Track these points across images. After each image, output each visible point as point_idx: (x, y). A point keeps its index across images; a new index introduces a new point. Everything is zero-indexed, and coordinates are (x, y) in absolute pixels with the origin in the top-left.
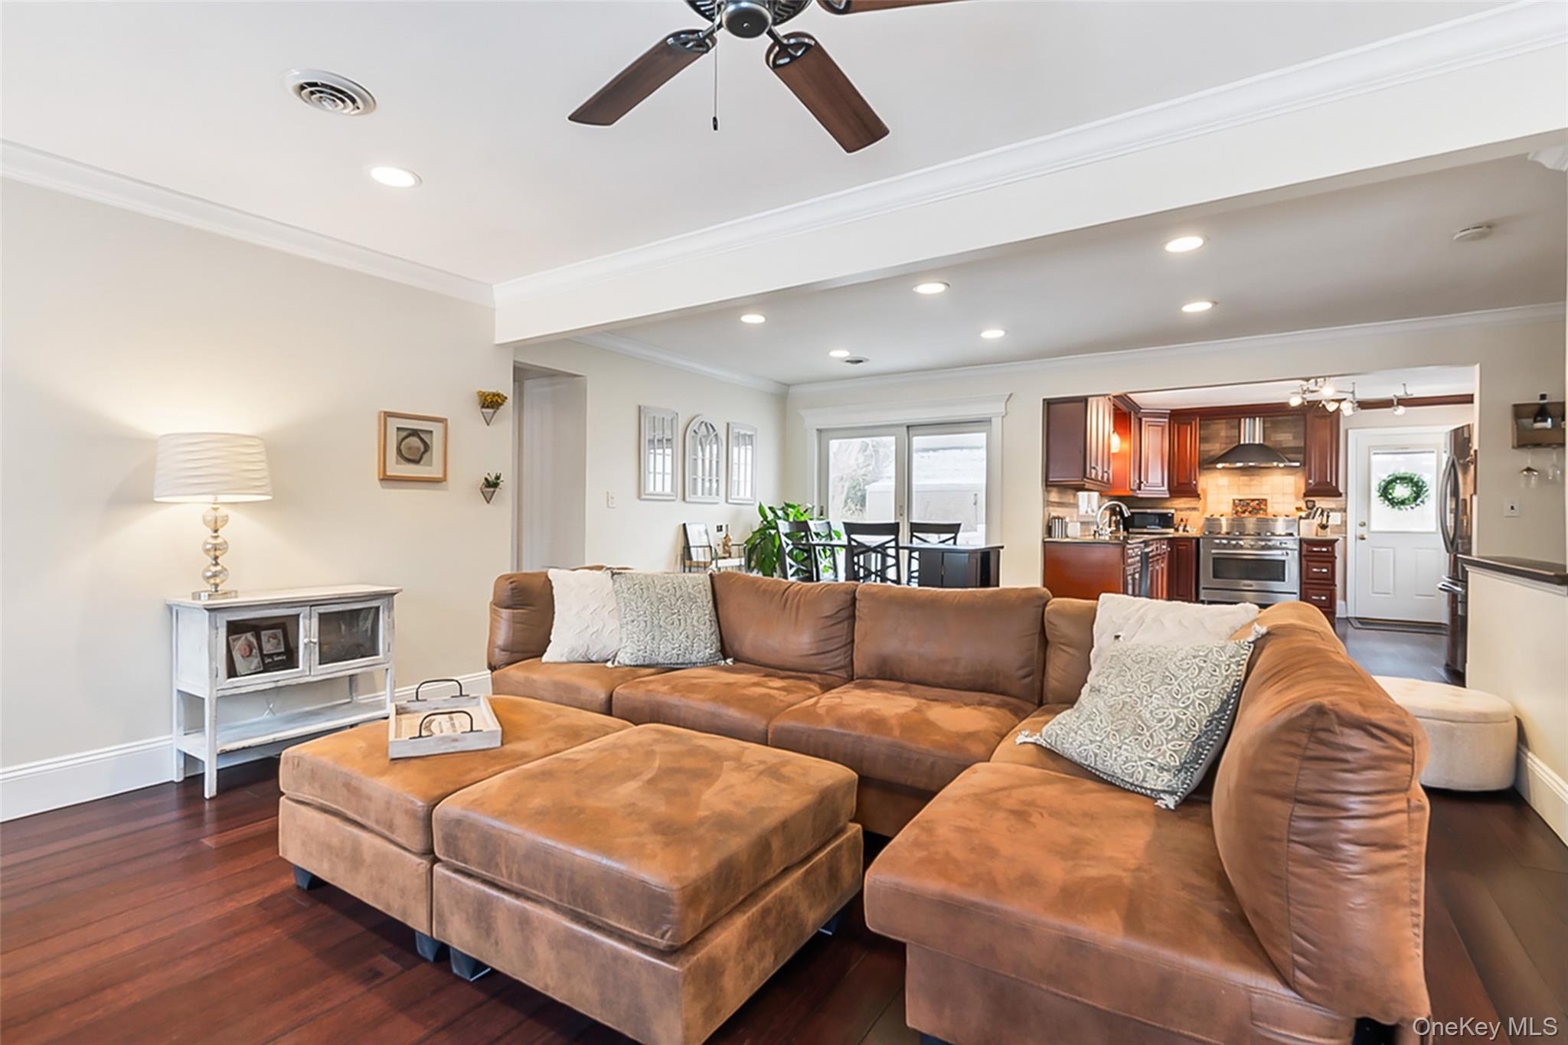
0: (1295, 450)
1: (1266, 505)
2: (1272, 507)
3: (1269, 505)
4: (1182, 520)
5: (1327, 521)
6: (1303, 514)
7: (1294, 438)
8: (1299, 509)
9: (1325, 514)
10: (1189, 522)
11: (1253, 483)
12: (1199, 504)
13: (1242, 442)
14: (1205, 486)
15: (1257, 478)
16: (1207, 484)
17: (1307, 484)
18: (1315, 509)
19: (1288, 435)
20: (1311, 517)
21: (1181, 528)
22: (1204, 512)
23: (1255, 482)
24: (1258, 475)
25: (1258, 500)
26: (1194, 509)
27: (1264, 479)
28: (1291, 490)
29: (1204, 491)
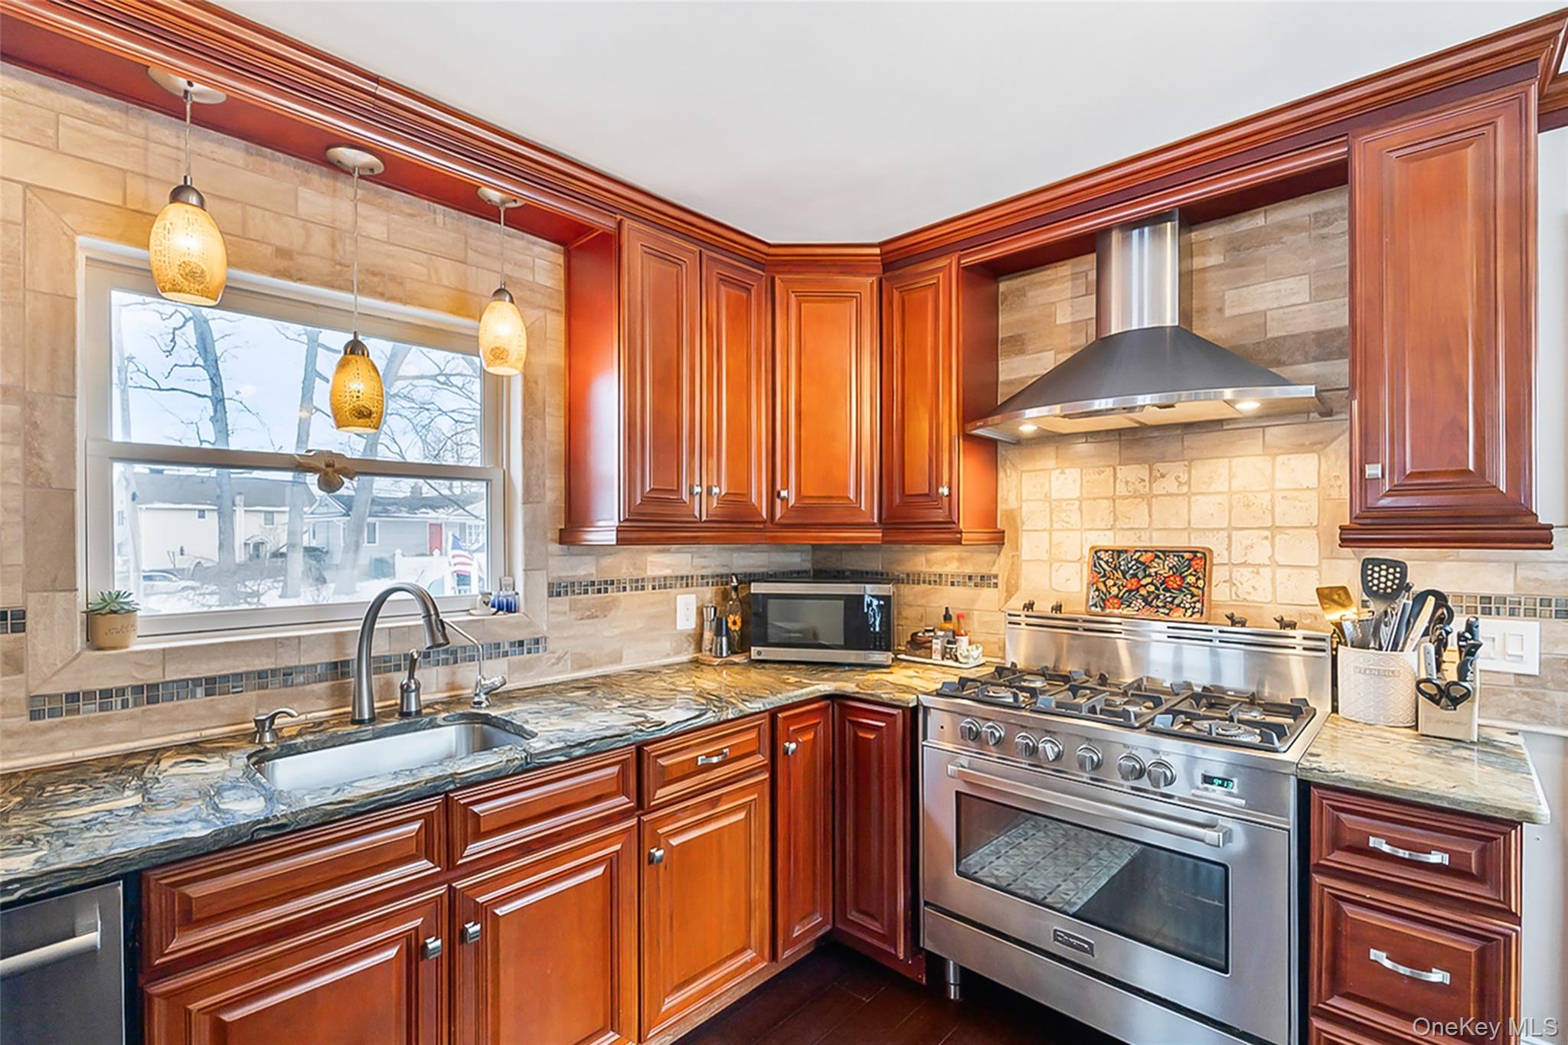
0: (1323, 345)
1: (1204, 574)
2: (1230, 581)
3: (1218, 574)
4: (947, 617)
5: (1463, 671)
6: (1349, 615)
7: (1318, 294)
8: (1331, 596)
9: (1458, 625)
10: (974, 624)
11: (1159, 487)
12: (999, 566)
13: (1115, 328)
14: (1013, 504)
15: (1176, 469)
16: (1020, 499)
17: (1362, 484)
18: (1406, 600)
19: (1289, 284)
20: (1385, 633)
21: (937, 645)
22: (1009, 596)
23: (1168, 485)
24: (1178, 458)
25: (1178, 553)
26: (985, 580)
27: (1201, 471)
28: (1307, 511)
29: (1011, 516)
